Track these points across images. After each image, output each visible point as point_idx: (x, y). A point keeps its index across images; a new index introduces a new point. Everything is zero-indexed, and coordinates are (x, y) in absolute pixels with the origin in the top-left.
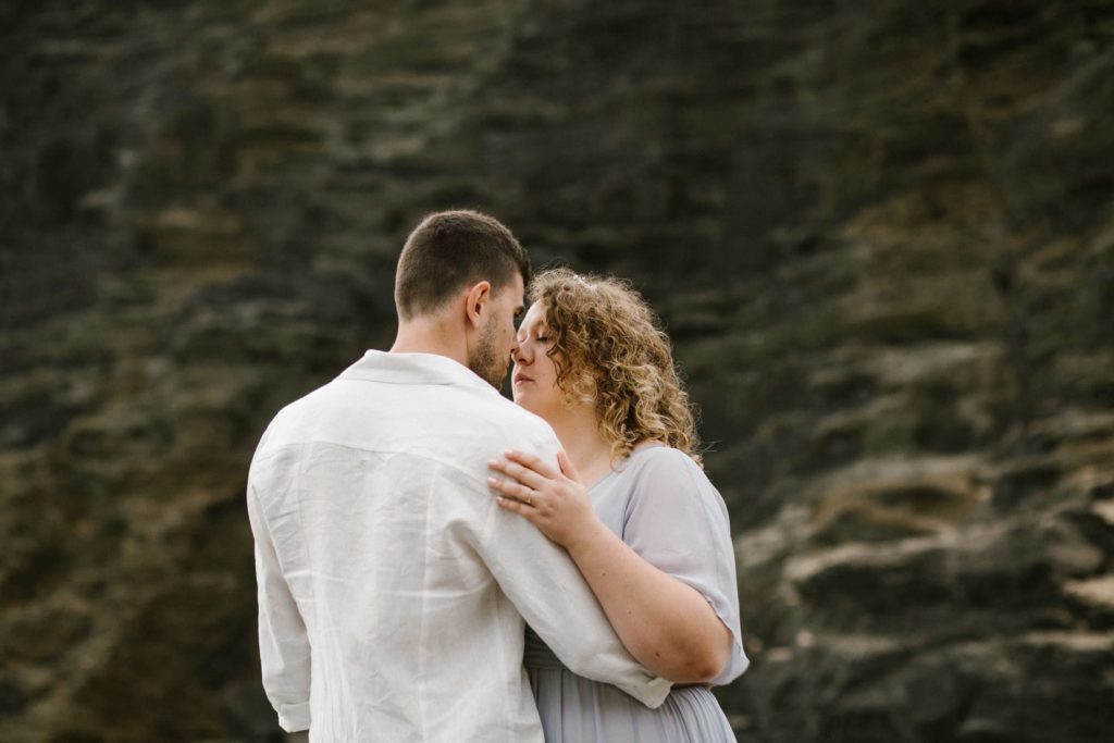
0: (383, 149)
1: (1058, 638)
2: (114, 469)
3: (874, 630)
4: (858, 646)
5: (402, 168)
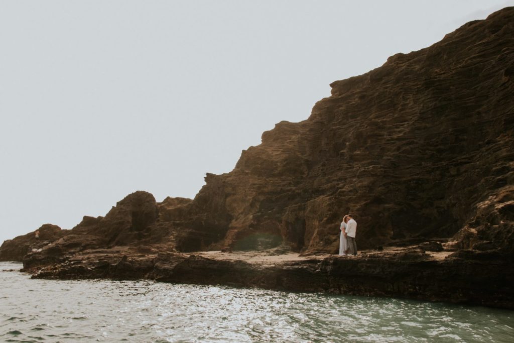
0: (395, 136)
2: (347, 198)
5: (399, 139)
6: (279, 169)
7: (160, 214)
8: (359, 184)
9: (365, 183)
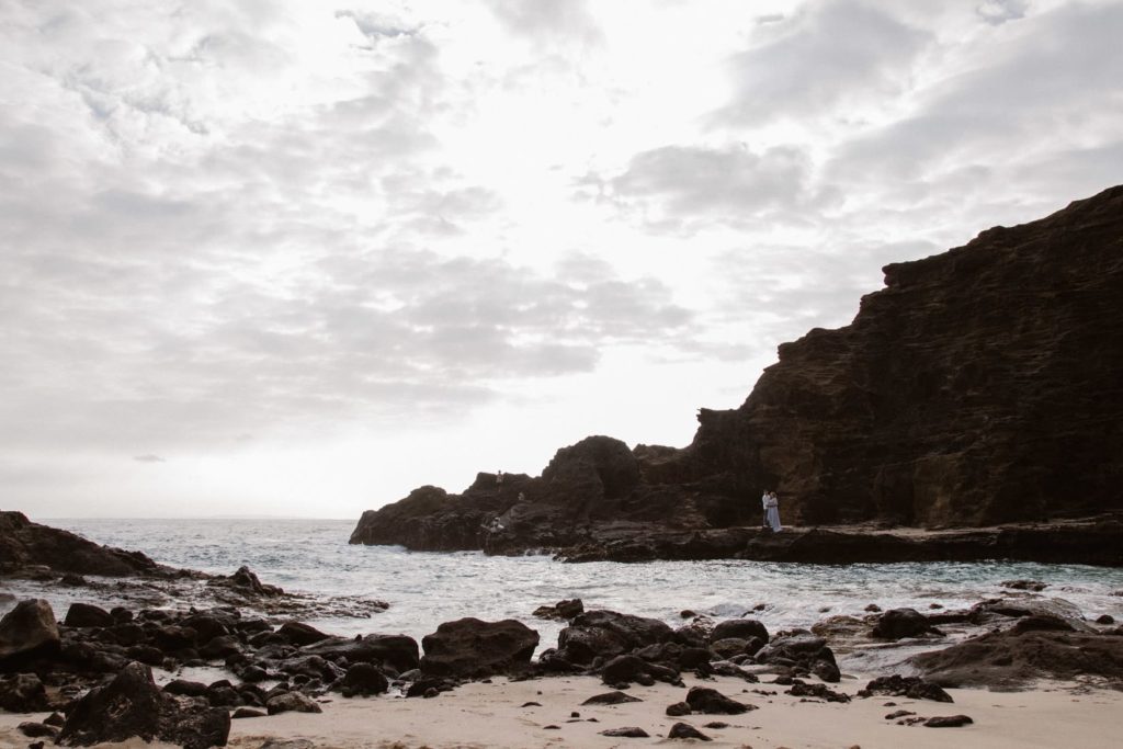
2: (981, 458)
5: (1034, 378)
6: (836, 408)
7: (641, 472)
9: (1004, 440)
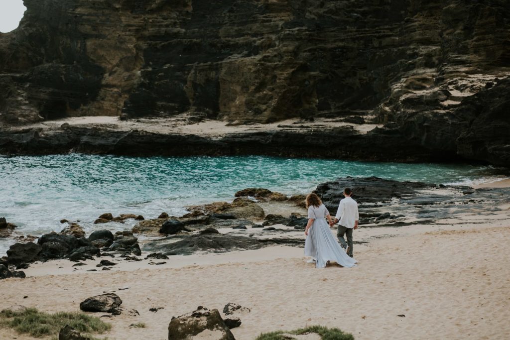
1: (438, 111)
3: (412, 109)
4: (410, 111)
8: (284, 48)
9: (291, 48)
